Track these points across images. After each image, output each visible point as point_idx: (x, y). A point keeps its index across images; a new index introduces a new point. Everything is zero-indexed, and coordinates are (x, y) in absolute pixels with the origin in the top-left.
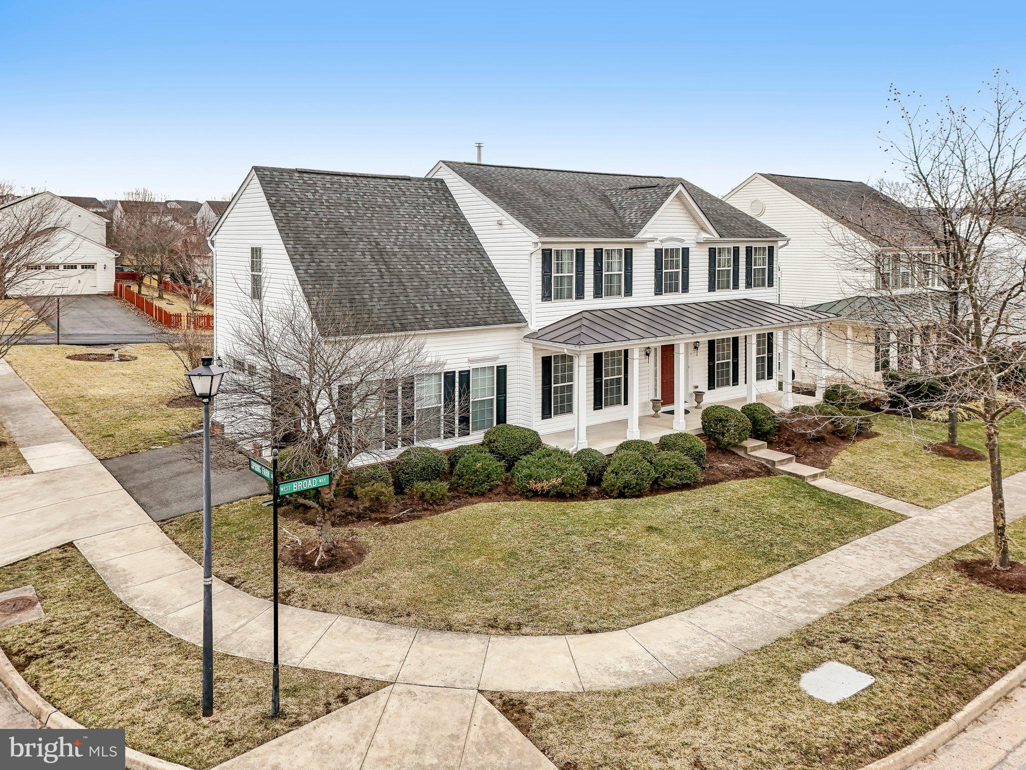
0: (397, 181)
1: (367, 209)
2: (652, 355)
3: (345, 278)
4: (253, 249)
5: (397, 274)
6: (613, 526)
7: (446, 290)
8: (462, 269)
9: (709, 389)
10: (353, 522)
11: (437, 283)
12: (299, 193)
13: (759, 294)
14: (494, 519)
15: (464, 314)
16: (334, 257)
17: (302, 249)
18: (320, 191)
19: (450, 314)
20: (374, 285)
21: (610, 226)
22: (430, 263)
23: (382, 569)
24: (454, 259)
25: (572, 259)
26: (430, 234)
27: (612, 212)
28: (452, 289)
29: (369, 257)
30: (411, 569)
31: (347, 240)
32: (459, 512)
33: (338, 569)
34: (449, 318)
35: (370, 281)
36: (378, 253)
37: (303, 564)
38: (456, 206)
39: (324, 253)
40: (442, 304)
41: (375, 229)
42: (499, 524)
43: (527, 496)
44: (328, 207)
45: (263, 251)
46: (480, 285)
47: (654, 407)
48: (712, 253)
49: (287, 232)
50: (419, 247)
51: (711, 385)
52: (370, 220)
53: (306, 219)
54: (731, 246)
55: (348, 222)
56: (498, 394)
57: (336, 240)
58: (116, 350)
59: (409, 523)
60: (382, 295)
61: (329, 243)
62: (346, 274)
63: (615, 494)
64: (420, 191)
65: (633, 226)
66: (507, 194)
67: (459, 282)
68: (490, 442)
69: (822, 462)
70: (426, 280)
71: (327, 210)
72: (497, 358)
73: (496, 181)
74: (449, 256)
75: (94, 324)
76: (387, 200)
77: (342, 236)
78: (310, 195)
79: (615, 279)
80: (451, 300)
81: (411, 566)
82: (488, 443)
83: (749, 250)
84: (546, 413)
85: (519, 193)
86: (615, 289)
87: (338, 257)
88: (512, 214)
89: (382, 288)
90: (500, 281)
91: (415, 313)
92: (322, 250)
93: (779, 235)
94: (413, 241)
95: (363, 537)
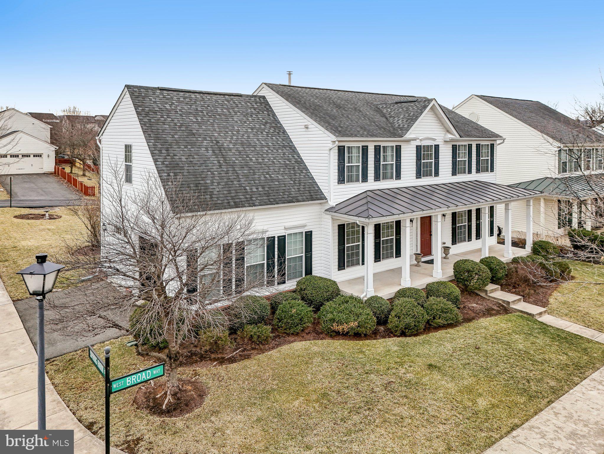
0: (232, 97)
1: (210, 117)
2: (414, 221)
3: (192, 168)
4: (126, 146)
5: (232, 164)
6: (402, 364)
7: (268, 176)
8: (280, 160)
9: (452, 244)
10: (196, 362)
11: (261, 171)
12: (160, 105)
13: (484, 177)
14: (307, 359)
15: (281, 194)
16: (184, 152)
17: (160, 146)
18: (176, 104)
19: (271, 194)
20: (215, 173)
21: (384, 129)
22: (256, 156)
23: (218, 412)
24: (273, 153)
25: (359, 153)
26: (256, 135)
27: (384, 119)
28: (273, 176)
29: (211, 152)
30: (242, 412)
31: (194, 139)
32: (280, 351)
33: (182, 412)
34: (270, 197)
35: (212, 170)
36: (218, 149)
37: (153, 407)
38: (274, 115)
39: (177, 149)
40: (265, 187)
41: (216, 131)
42: (312, 363)
43: (331, 335)
44: (181, 115)
45: (133, 147)
46: (292, 172)
47: (416, 259)
48: (454, 148)
49: (150, 133)
50: (248, 144)
51: (454, 242)
52: (212, 124)
53: (164, 124)
54: (466, 143)
55: (196, 126)
56: (306, 252)
57: (186, 139)
58: (47, 212)
59: (240, 363)
60: (220, 181)
61: (181, 141)
62: (194, 165)
63: (398, 333)
64: (248, 104)
65: (401, 129)
66: (311, 106)
67: (277, 170)
68: (301, 289)
69: (541, 301)
70: (253, 169)
71: (181, 117)
72: (305, 226)
73: (303, 97)
74: (269, 151)
75: (39, 193)
76: (225, 111)
77: (192, 136)
78: (168, 106)
79: (389, 167)
80: (271, 183)
81: (242, 409)
82: (299, 291)
83: (478, 146)
84: (341, 266)
85: (318, 106)
86: (389, 175)
87: (188, 152)
88: (315, 121)
89: (220, 175)
90: (307, 169)
91: (245, 194)
92: (176, 147)
93: (497, 136)
94: (243, 140)
95: (204, 378)
